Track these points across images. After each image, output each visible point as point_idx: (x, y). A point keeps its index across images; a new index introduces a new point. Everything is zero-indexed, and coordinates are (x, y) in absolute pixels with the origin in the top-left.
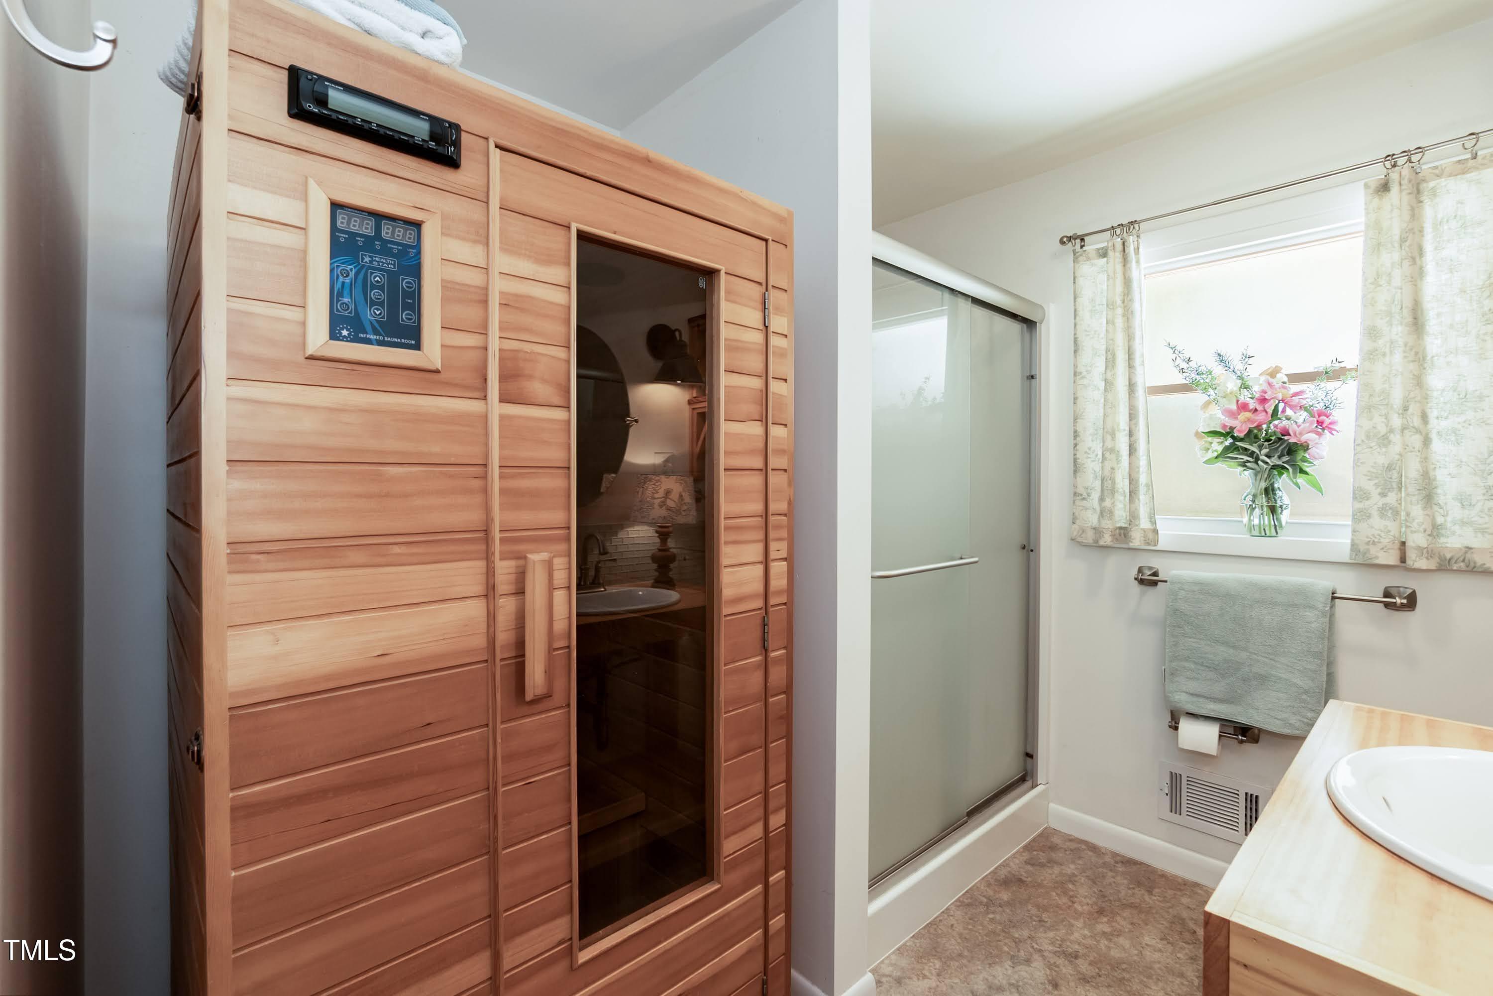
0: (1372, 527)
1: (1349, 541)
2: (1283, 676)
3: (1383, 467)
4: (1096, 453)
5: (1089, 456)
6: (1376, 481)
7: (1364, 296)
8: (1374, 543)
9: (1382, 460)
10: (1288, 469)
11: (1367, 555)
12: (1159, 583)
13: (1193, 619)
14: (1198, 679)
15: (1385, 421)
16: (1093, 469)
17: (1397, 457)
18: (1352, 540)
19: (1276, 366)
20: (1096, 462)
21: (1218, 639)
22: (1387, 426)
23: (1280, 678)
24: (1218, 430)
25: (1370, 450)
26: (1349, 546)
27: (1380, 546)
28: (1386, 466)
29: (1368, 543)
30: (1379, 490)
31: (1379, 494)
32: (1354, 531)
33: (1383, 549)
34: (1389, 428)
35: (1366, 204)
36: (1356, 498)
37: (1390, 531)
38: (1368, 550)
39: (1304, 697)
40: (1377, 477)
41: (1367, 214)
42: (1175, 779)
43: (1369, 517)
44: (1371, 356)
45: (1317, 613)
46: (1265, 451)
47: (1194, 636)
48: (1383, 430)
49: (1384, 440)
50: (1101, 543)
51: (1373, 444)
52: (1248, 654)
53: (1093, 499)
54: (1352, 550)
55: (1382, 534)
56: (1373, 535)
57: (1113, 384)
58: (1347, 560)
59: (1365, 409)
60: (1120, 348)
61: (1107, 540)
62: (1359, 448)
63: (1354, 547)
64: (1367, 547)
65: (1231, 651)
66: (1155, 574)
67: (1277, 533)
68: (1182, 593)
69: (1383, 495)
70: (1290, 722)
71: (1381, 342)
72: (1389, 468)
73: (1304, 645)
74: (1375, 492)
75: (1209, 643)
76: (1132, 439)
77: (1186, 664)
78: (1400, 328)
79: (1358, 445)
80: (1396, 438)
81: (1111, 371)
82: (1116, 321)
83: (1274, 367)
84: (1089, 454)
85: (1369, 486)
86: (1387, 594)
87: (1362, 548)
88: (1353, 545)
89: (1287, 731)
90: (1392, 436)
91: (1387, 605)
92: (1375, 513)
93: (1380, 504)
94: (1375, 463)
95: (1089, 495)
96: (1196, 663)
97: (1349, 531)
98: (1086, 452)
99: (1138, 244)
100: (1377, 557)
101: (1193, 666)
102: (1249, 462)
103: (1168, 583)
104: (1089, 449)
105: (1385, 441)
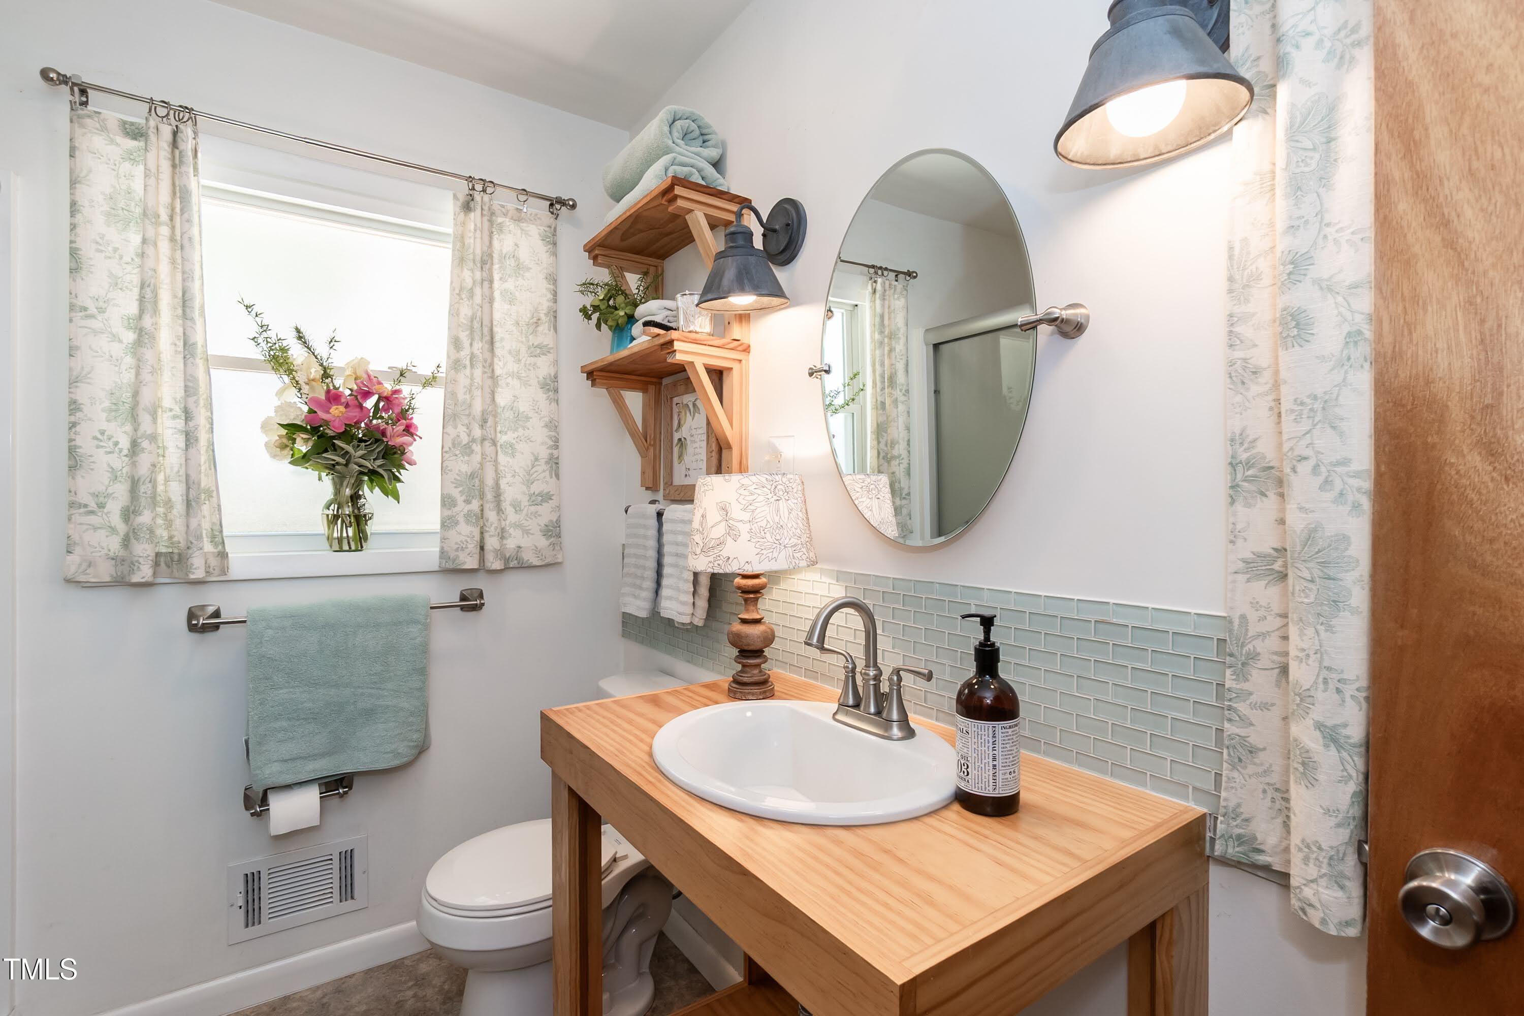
0: (460, 534)
1: (438, 549)
2: (390, 703)
3: (467, 475)
4: (114, 439)
5: (102, 444)
6: (461, 489)
7: (451, 306)
8: (462, 549)
9: (465, 468)
10: (382, 476)
11: (457, 561)
12: (221, 626)
13: (285, 663)
14: (293, 738)
15: (467, 431)
16: (109, 465)
17: (479, 466)
18: (442, 548)
19: (362, 358)
20: (116, 455)
21: (316, 682)
22: (469, 436)
23: (387, 707)
24: (299, 423)
25: (455, 457)
26: (438, 555)
27: (468, 551)
28: (469, 474)
29: (457, 550)
30: (464, 498)
31: (464, 501)
32: (443, 539)
33: (469, 554)
34: (471, 438)
35: (455, 215)
36: (445, 505)
37: (474, 537)
38: (457, 557)
39: (411, 719)
40: (462, 485)
41: (455, 225)
42: (252, 881)
43: (457, 523)
44: (456, 365)
45: (420, 626)
46: (361, 453)
47: (287, 685)
48: (465, 439)
49: (466, 448)
50: (136, 579)
51: (458, 452)
52: (352, 690)
53: (108, 513)
54: (441, 558)
55: (469, 540)
56: (461, 541)
57: (154, 338)
58: (437, 568)
59: (449, 418)
60: (165, 286)
61: (145, 573)
62: (447, 456)
63: (443, 553)
64: (457, 553)
65: (333, 691)
66: (217, 614)
67: (362, 547)
68: (270, 632)
69: (467, 502)
70: (399, 751)
71: (462, 353)
72: (472, 476)
73: (408, 664)
74: (460, 499)
75: (306, 688)
76: (191, 424)
77: (277, 725)
78: (480, 345)
79: (446, 452)
80: (477, 448)
81: (152, 317)
82: (160, 244)
83: (360, 358)
84: (101, 441)
85: (455, 493)
86: (463, 598)
87: (452, 555)
88: (442, 552)
89: (396, 762)
90: (474, 446)
91: (463, 608)
92: (461, 519)
93: (466, 511)
94: (459, 470)
95: (101, 506)
96: (289, 719)
97: (437, 539)
98: (95, 438)
99: (196, 144)
100: (464, 563)
101: (285, 724)
102: (338, 463)
103: (248, 623)
104: (102, 433)
105: (467, 450)
